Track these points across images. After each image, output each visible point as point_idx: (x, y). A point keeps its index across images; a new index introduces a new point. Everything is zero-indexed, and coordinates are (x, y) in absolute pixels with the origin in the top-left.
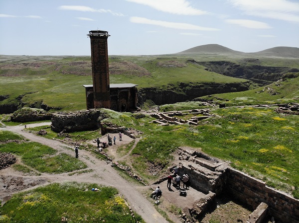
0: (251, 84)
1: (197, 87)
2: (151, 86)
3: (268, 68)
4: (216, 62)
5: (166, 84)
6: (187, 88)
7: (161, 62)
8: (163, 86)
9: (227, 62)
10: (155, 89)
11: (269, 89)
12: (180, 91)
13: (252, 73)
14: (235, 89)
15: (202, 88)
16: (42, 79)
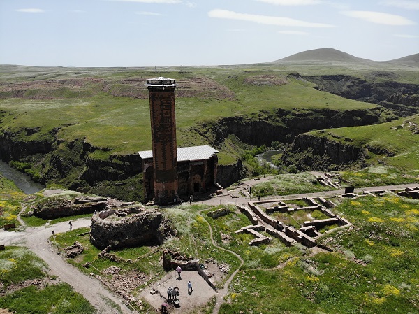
0: (382, 111)
1: (302, 115)
2: (235, 114)
3: (408, 86)
4: (331, 76)
5: (257, 111)
6: (288, 116)
7: (250, 77)
8: (253, 114)
9: (347, 76)
10: (241, 119)
11: (411, 124)
12: (278, 121)
13: (383, 93)
14: (359, 119)
15: (310, 117)
16: (84, 104)
